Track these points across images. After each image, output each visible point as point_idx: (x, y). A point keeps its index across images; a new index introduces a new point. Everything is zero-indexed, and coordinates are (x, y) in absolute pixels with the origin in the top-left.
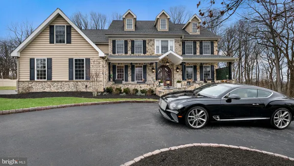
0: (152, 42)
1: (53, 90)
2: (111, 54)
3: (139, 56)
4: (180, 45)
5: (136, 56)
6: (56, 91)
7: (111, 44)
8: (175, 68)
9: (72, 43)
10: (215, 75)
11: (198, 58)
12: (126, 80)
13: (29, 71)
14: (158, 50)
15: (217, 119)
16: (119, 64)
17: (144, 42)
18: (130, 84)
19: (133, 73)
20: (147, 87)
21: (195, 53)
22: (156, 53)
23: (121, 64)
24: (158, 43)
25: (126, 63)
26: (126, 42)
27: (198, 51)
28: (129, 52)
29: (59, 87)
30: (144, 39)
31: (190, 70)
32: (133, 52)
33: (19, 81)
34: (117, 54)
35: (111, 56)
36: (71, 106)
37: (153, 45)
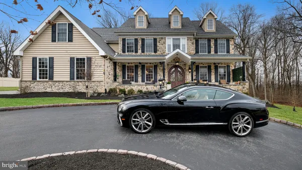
0: (163, 40)
1: (55, 90)
2: (121, 53)
3: (149, 56)
4: (193, 44)
5: (146, 56)
6: (57, 91)
7: (121, 43)
8: (187, 68)
9: (73, 41)
10: (231, 76)
11: (212, 57)
12: (136, 81)
13: (32, 71)
14: (169, 49)
15: (166, 123)
16: (129, 63)
17: (155, 40)
18: (140, 85)
19: (143, 73)
20: (154, 88)
21: (209, 52)
22: (167, 52)
23: (131, 63)
24: (169, 41)
25: (136, 63)
26: (136, 40)
27: (213, 49)
28: (140, 51)
29: (60, 87)
30: (155, 37)
31: (204, 71)
32: (143, 51)
33: (21, 81)
34: (127, 53)
35: (120, 55)
36: (49, 107)
37: (165, 43)
